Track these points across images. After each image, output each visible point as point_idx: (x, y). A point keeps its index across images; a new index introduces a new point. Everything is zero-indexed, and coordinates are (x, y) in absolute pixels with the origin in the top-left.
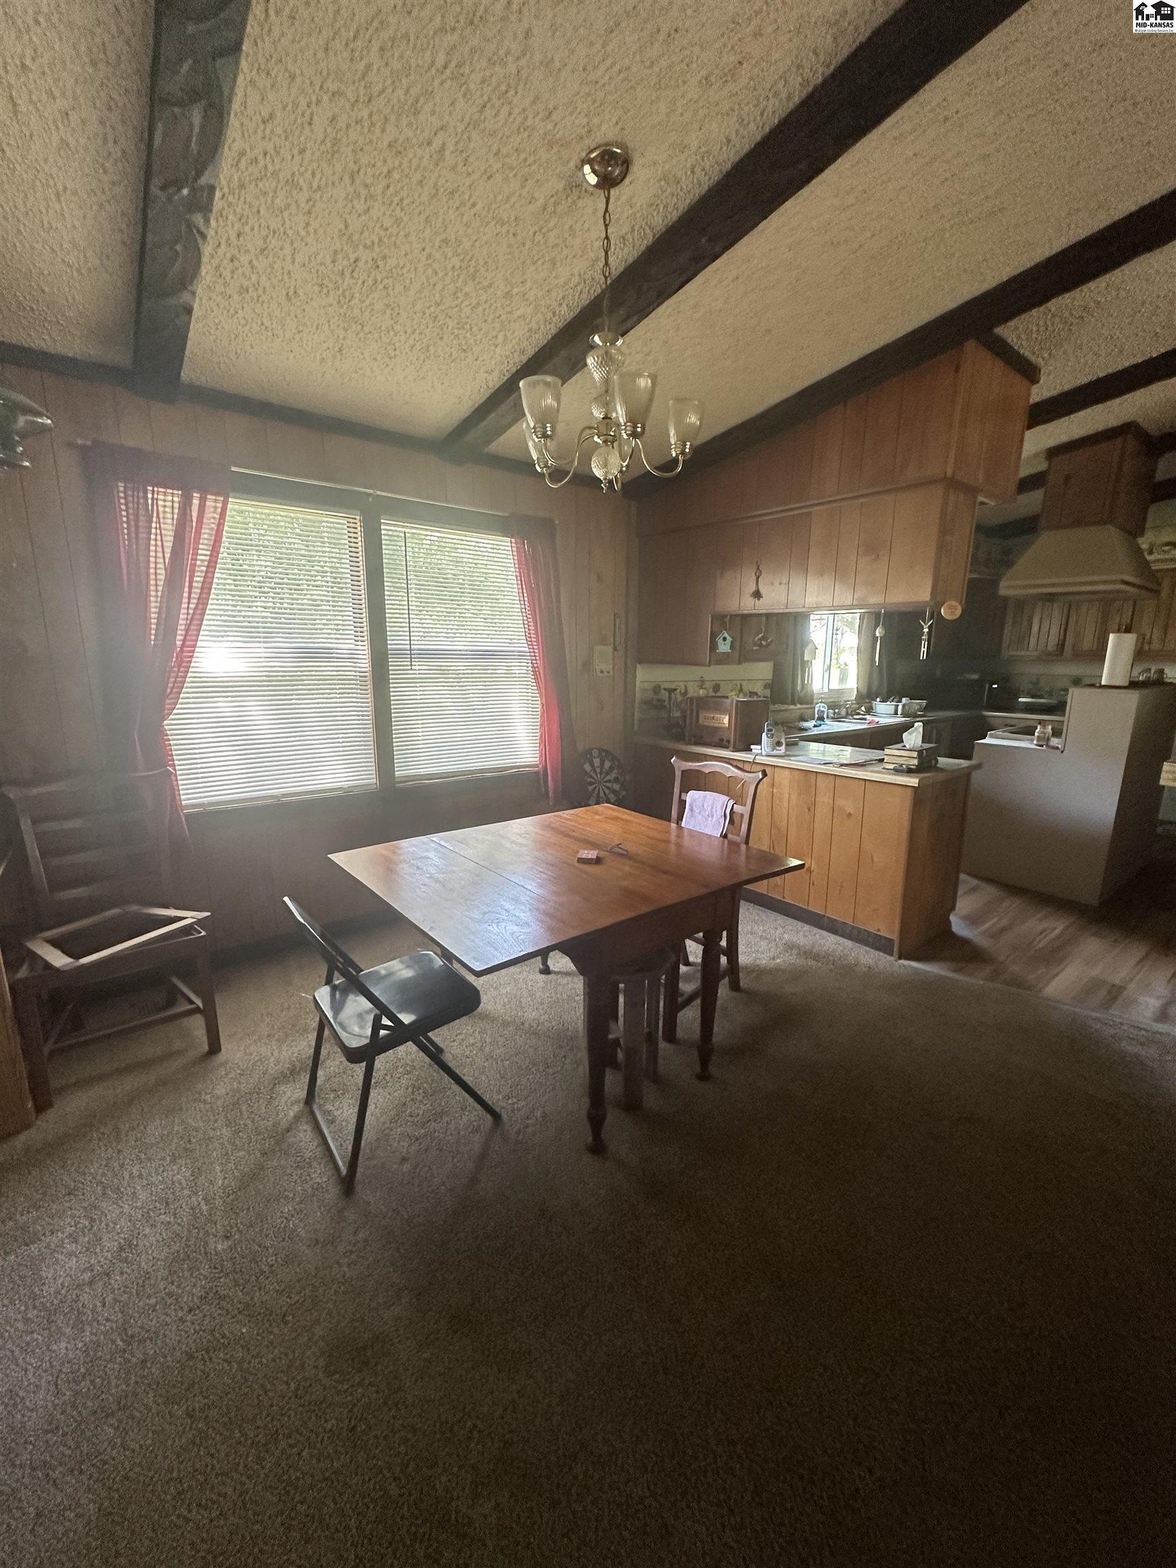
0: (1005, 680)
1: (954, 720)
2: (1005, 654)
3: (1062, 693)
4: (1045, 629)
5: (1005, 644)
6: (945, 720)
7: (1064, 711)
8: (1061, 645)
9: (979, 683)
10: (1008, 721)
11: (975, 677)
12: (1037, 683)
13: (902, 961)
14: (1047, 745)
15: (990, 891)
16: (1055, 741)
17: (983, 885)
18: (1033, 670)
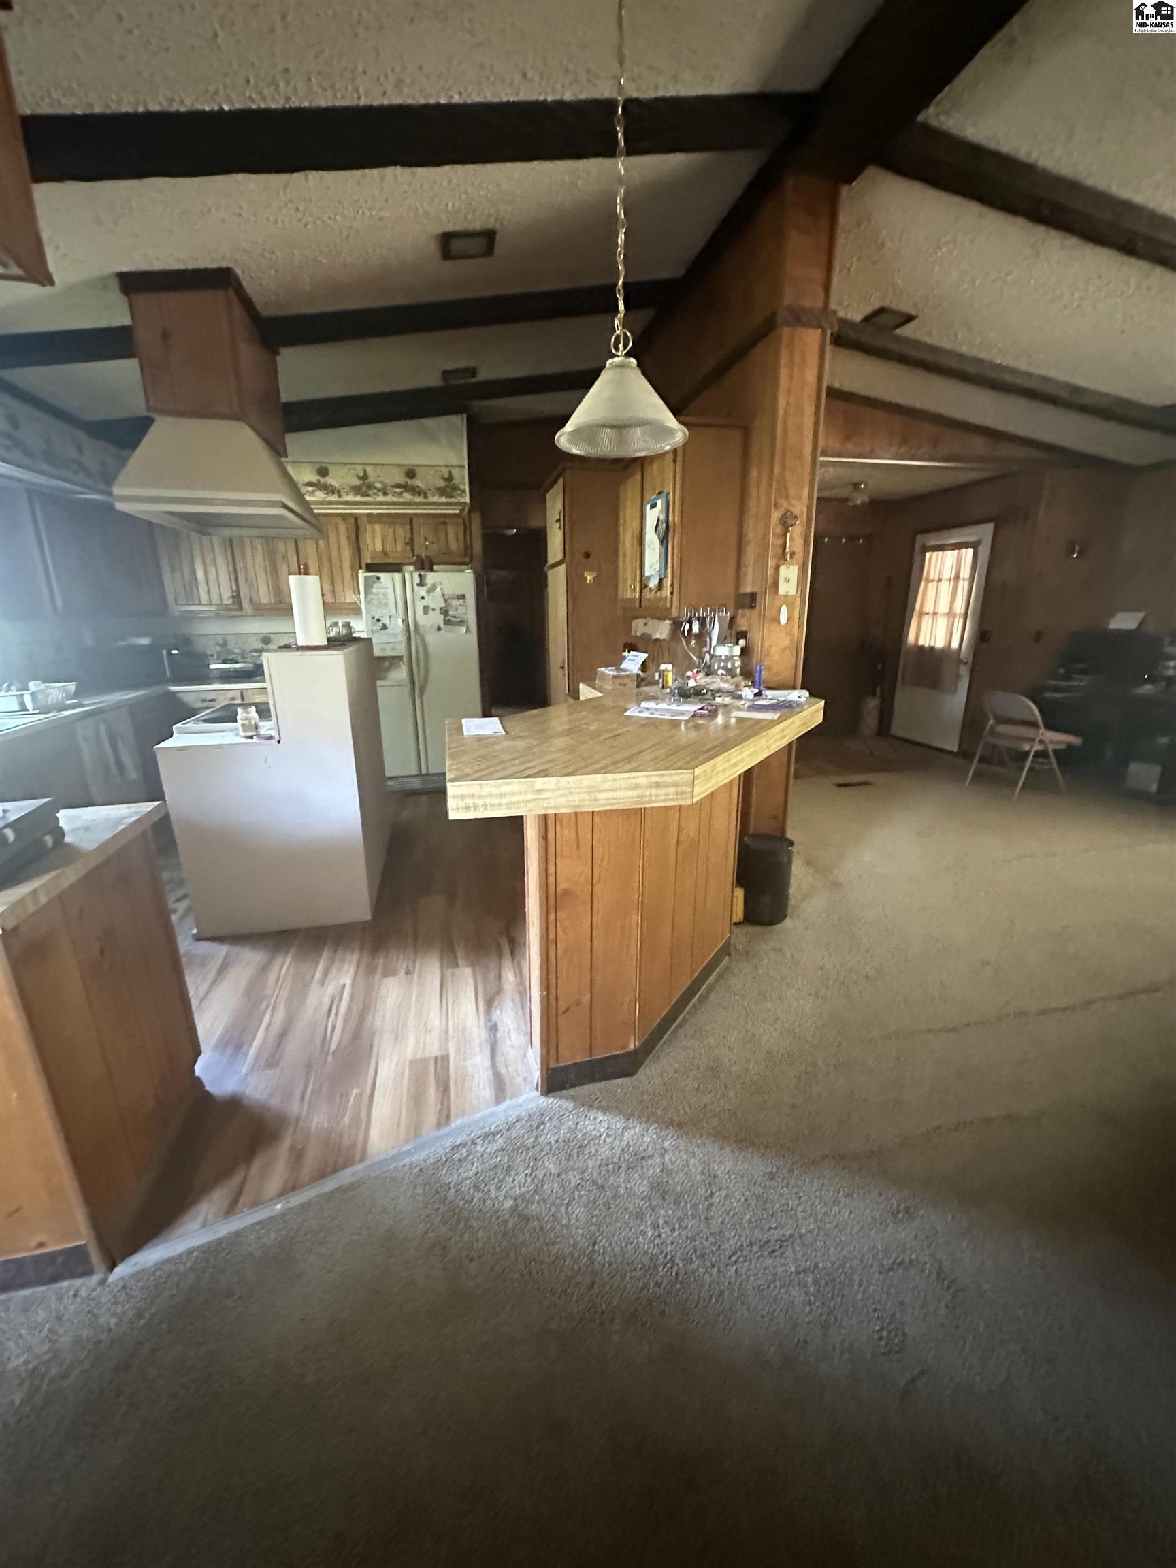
0: (185, 642)
1: (132, 706)
2: (176, 610)
3: (255, 654)
4: (212, 576)
5: (171, 598)
6: (119, 705)
7: (263, 674)
8: (237, 597)
9: (153, 650)
10: (205, 696)
11: (145, 641)
12: (224, 645)
13: (122, 1270)
14: (258, 736)
15: (249, 958)
16: (266, 728)
17: (236, 950)
18: (216, 628)
